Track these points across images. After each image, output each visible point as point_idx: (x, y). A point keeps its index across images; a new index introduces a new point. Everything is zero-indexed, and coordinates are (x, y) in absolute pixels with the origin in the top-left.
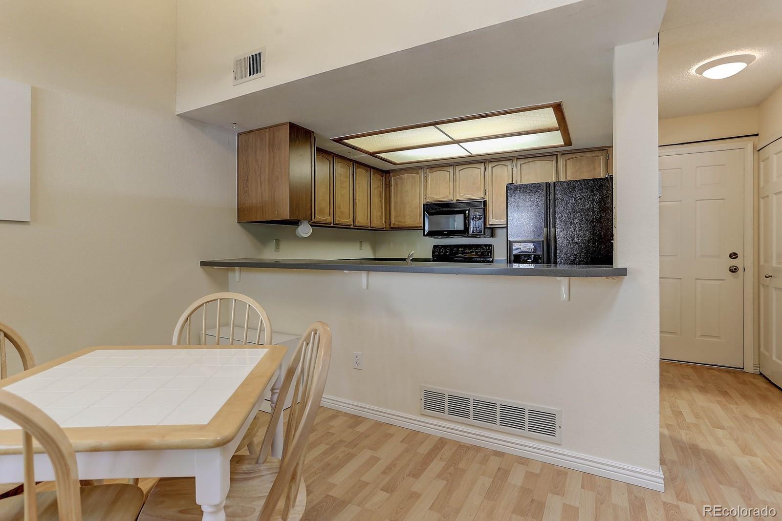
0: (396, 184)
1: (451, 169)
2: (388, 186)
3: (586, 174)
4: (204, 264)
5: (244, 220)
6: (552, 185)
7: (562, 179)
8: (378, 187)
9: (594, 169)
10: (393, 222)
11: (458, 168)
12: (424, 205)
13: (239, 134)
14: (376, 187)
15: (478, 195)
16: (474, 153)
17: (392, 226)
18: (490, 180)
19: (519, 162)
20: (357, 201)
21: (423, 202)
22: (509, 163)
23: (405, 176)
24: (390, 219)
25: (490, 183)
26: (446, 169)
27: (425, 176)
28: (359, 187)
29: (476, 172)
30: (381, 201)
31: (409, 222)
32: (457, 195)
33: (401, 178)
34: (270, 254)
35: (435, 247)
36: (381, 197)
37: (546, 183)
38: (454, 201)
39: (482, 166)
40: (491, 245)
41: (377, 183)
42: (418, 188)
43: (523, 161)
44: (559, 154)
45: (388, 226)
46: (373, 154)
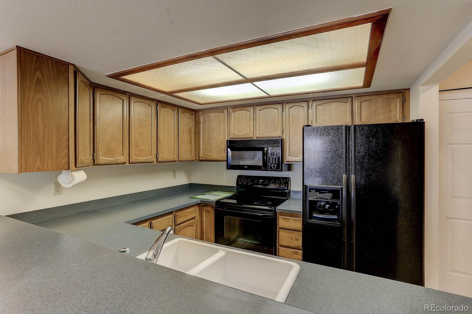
0: (205, 122)
1: (251, 109)
2: (197, 123)
3: (381, 119)
6: (352, 128)
7: (357, 122)
8: (187, 124)
9: (390, 111)
10: (201, 155)
11: (258, 108)
12: (227, 141)
14: (185, 124)
15: (276, 134)
16: (272, 94)
17: (201, 159)
18: (287, 119)
19: (315, 104)
20: (161, 138)
21: (227, 138)
22: (305, 104)
23: (212, 115)
24: (199, 153)
25: (287, 122)
26: (247, 108)
27: (229, 115)
28: (163, 125)
29: (274, 112)
30: (191, 136)
31: (215, 156)
32: (257, 133)
33: (208, 117)
35: (239, 177)
36: (190, 132)
37: (346, 127)
38: (255, 138)
39: (280, 107)
40: (288, 178)
41: (186, 120)
42: (222, 127)
43: (318, 103)
44: (354, 96)
45: (198, 158)
46: (170, 94)
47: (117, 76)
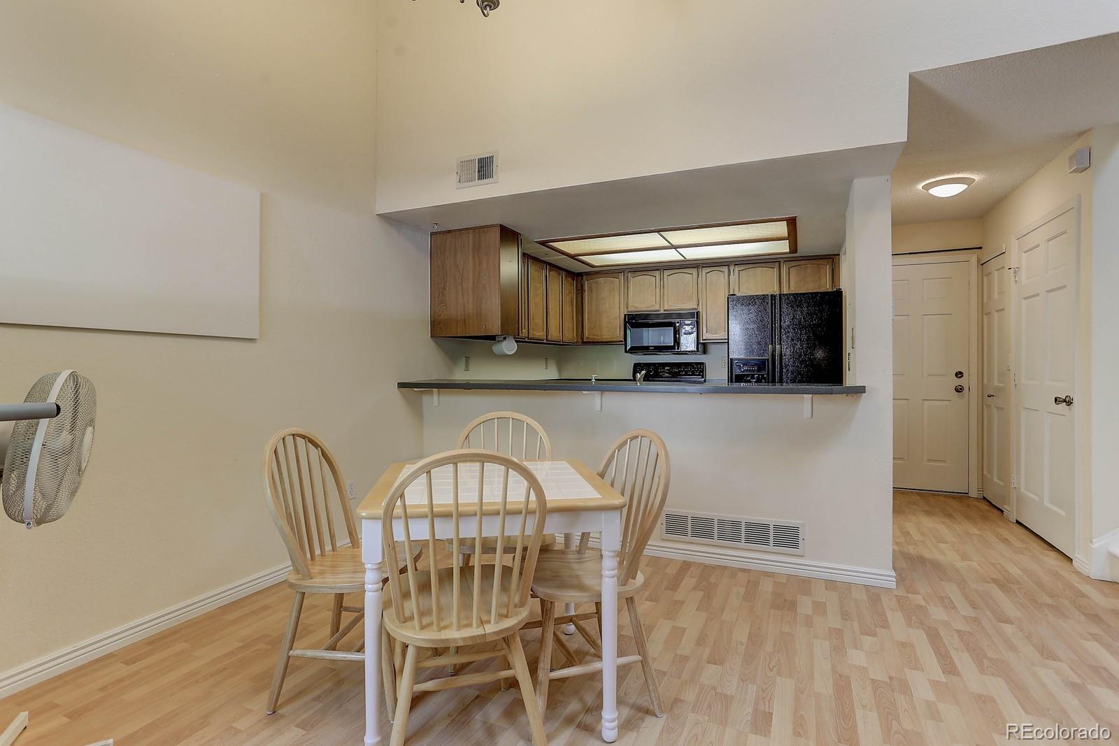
0: (591, 290)
1: (657, 274)
2: (580, 291)
3: (810, 287)
4: (402, 385)
5: (440, 334)
6: (778, 298)
7: (785, 291)
9: (820, 278)
10: (586, 334)
11: (666, 273)
12: (625, 315)
13: (432, 234)
14: (568, 292)
15: (690, 305)
16: (688, 258)
17: (585, 340)
18: (704, 287)
19: (737, 269)
21: (624, 312)
22: (725, 269)
23: (601, 280)
24: (583, 332)
25: (704, 290)
26: (652, 274)
27: (627, 281)
28: (551, 293)
29: (687, 278)
30: (572, 310)
31: (606, 336)
32: (666, 304)
33: (597, 283)
34: (460, 375)
35: (636, 365)
36: (572, 305)
37: (772, 295)
38: (662, 312)
39: (694, 271)
40: (702, 363)
41: (569, 287)
42: (617, 295)
43: (742, 267)
44: (782, 260)
45: (580, 340)
46: (573, 257)
47: (544, 243)
